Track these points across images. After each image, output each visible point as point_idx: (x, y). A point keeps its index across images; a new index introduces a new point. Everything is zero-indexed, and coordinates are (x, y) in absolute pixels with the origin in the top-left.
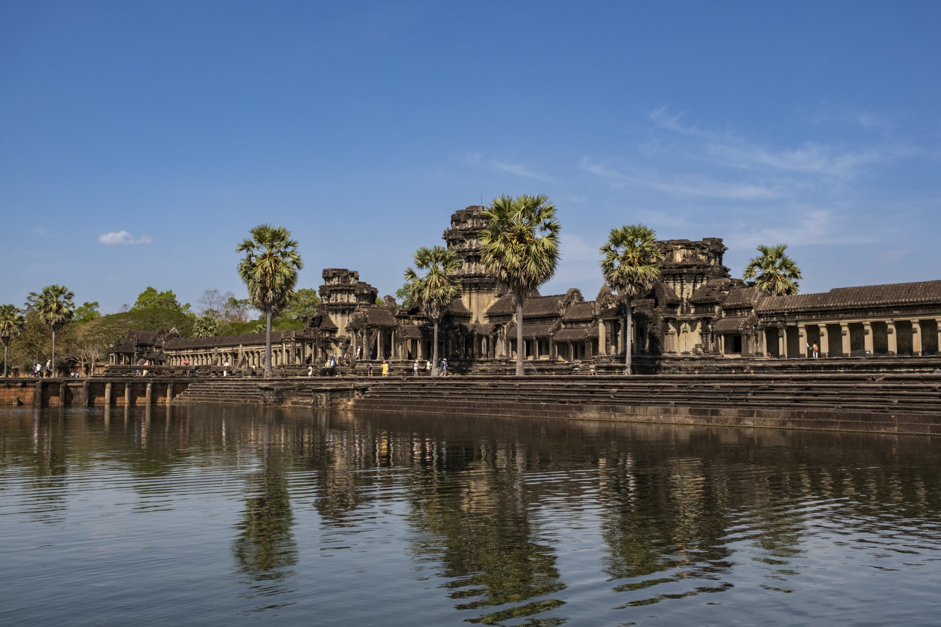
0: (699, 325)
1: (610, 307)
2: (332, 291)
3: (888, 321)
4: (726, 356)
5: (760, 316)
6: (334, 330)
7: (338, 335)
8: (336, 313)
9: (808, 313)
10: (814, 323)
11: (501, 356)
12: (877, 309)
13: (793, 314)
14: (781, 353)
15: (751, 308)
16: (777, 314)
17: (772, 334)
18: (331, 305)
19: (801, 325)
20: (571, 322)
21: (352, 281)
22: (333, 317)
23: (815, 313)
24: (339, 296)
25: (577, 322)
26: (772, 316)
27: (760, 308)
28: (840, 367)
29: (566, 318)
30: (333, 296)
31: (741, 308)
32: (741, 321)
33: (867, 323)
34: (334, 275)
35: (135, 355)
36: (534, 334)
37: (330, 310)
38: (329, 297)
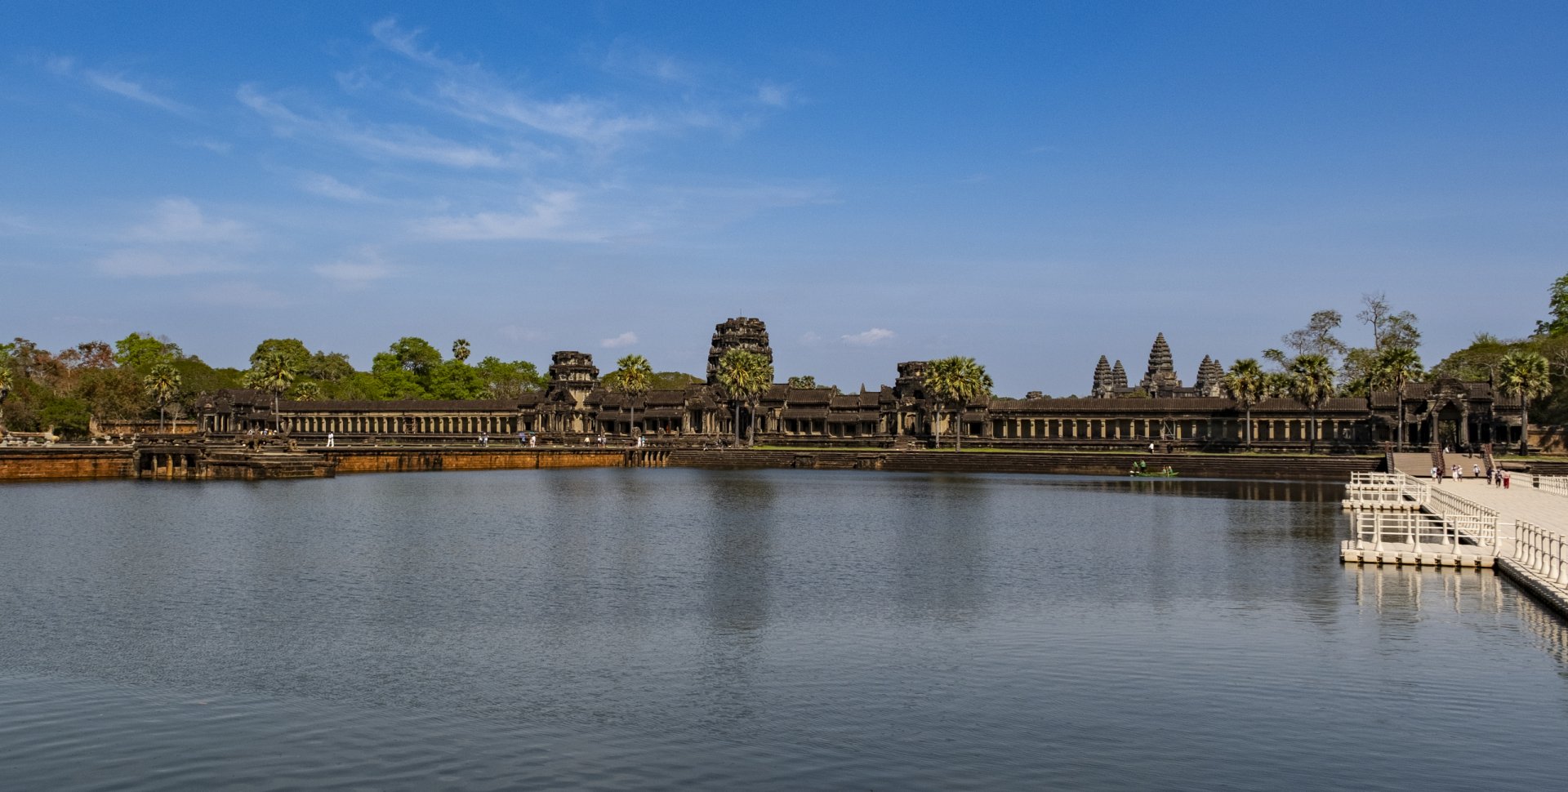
0: (948, 416)
1: (907, 405)
2: (572, 371)
3: (1073, 419)
4: (970, 437)
5: (990, 412)
6: (574, 404)
7: (576, 408)
8: (576, 389)
9: (1024, 413)
10: (1027, 418)
11: (772, 430)
12: (1068, 413)
13: (1013, 413)
14: (1004, 435)
15: (984, 408)
16: (1003, 412)
17: (998, 424)
18: (572, 382)
19: (1019, 419)
20: (838, 409)
21: (586, 362)
22: (572, 393)
23: (1029, 413)
24: (578, 375)
25: (844, 409)
26: (999, 413)
27: (992, 408)
28: (1050, 444)
29: (834, 406)
30: (572, 374)
31: (979, 407)
32: (981, 415)
33: (1061, 420)
34: (572, 357)
35: (232, 416)
36: (810, 417)
37: (571, 386)
38: (568, 375)
